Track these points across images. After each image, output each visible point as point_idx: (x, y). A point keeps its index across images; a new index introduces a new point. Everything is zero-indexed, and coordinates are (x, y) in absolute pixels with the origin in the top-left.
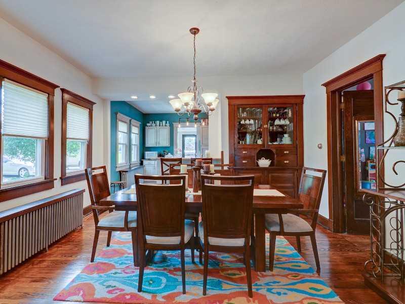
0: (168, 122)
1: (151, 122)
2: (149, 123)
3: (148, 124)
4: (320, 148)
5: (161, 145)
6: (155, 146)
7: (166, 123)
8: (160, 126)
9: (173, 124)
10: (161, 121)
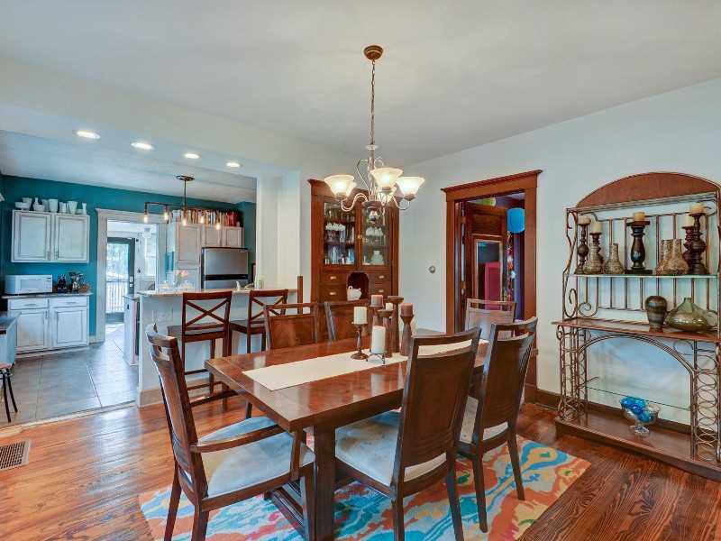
0: (84, 205)
1: (29, 201)
2: (22, 201)
3: (19, 205)
4: (433, 272)
5: (60, 260)
6: (45, 260)
7: (79, 207)
8: (58, 211)
9: (97, 213)
10: (63, 199)
